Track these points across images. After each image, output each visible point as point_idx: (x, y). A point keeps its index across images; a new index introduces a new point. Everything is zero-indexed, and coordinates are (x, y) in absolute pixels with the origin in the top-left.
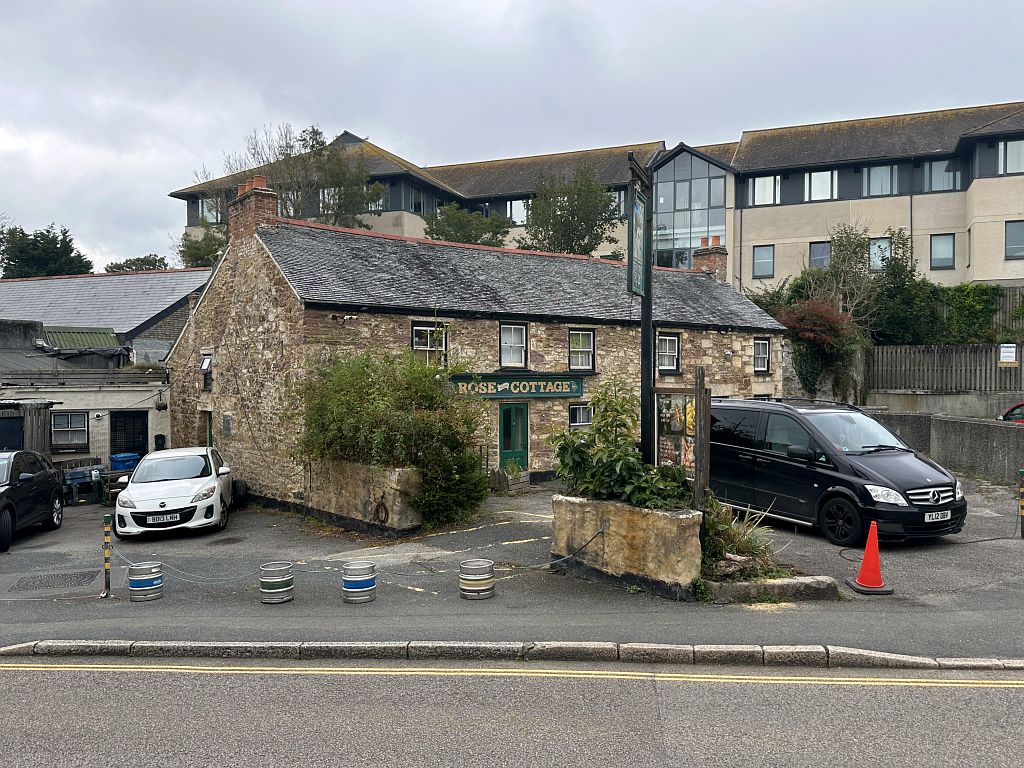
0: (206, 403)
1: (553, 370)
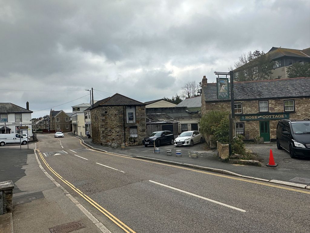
1: (278, 112)
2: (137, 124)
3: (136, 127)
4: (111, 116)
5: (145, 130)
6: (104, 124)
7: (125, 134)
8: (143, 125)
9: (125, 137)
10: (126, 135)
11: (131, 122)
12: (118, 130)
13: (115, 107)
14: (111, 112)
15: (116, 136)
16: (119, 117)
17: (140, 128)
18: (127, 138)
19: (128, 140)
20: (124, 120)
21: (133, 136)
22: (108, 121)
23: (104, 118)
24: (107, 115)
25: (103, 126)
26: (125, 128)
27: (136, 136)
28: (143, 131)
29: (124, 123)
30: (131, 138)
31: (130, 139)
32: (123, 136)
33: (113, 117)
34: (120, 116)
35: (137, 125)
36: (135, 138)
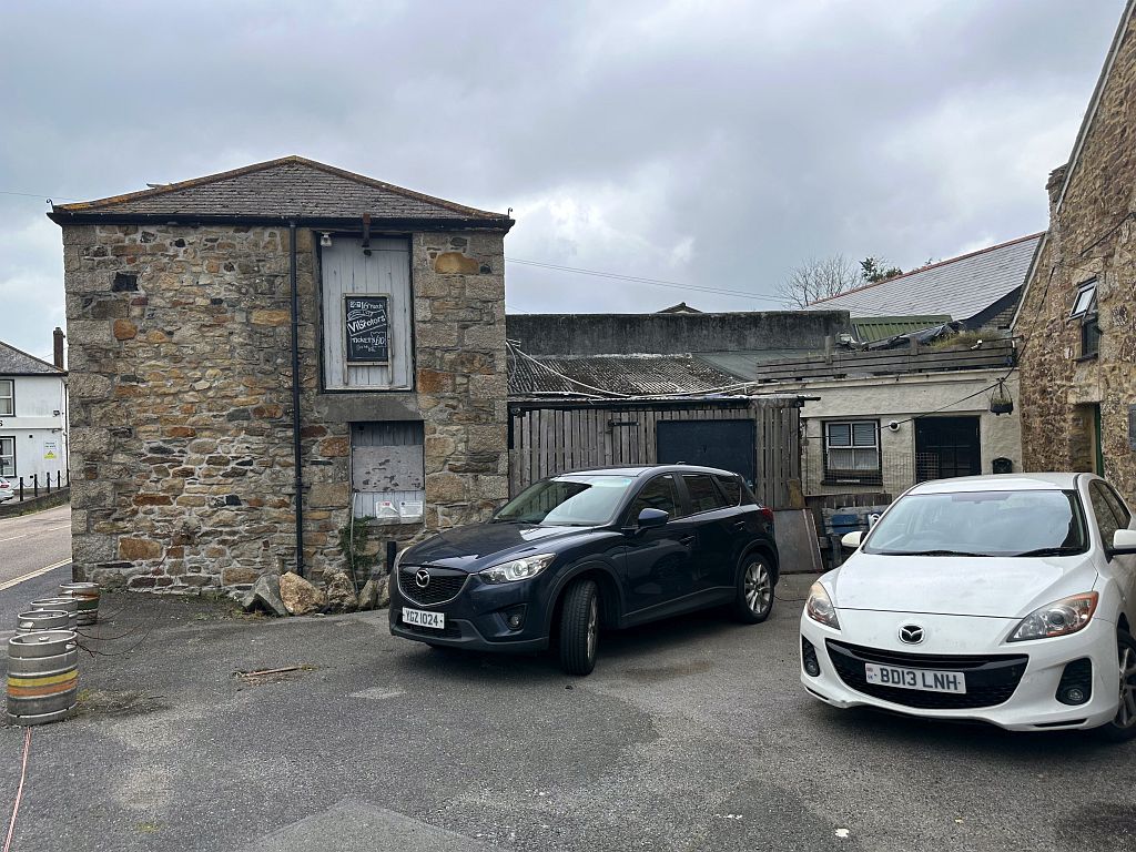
0: (1088, 386)
2: (424, 400)
3: (413, 429)
4: (173, 315)
5: (495, 459)
6: (100, 386)
7: (300, 488)
8: (478, 413)
9: (300, 520)
10: (314, 497)
11: (370, 380)
12: (234, 446)
13: (215, 232)
14: (167, 281)
15: (220, 505)
16: (253, 331)
17: (449, 439)
18: (326, 528)
19: (333, 543)
20: (302, 360)
21: (380, 508)
22: (147, 364)
23: (103, 334)
24: (136, 311)
25: (96, 412)
26: (303, 433)
27: (411, 509)
28: (480, 463)
29: (297, 390)
30: (362, 529)
31: (345, 532)
32: (283, 504)
33: (187, 331)
34: (259, 317)
35: (423, 405)
36: (396, 527)
